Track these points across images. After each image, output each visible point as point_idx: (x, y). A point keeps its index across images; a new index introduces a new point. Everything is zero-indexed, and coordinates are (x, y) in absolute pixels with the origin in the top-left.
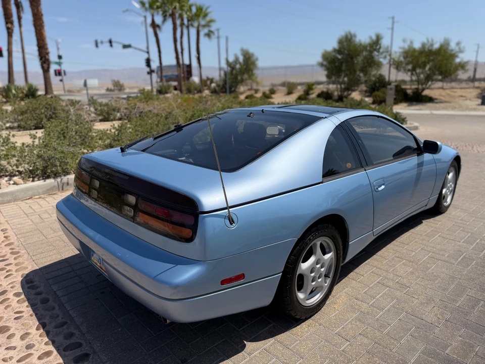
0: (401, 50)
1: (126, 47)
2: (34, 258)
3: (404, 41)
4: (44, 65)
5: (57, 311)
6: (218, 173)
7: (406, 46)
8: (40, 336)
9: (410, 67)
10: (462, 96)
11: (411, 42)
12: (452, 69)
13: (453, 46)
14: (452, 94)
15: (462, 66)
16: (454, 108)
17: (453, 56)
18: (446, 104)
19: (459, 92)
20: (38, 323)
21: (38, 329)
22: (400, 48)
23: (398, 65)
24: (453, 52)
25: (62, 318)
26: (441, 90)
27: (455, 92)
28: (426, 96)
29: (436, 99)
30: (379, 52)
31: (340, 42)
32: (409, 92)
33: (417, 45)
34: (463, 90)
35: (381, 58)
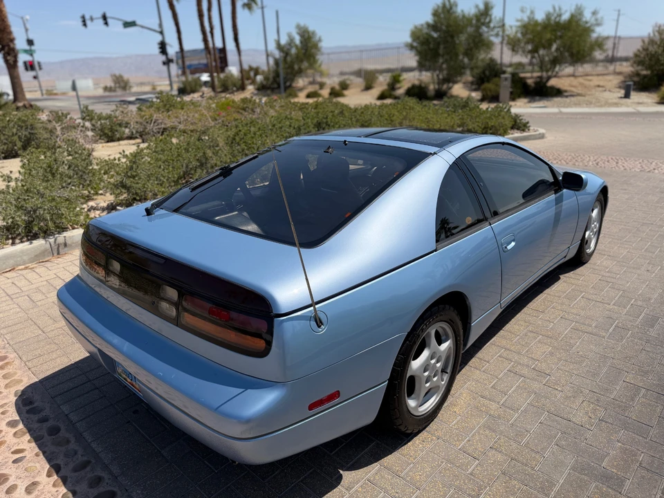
0: (518, 24)
1: (128, 24)
2: (29, 364)
3: (522, 10)
4: (9, 58)
5: (73, 445)
6: (295, 249)
7: (525, 17)
8: (54, 485)
9: (530, 47)
10: (599, 86)
11: (532, 12)
12: (586, 49)
13: (587, 16)
14: (587, 83)
15: (599, 44)
16: (589, 104)
17: (588, 30)
18: (579, 98)
19: (596, 81)
20: (48, 466)
21: (49, 475)
22: (518, 21)
23: (514, 45)
24: (588, 25)
25: (82, 456)
26: (572, 78)
27: (590, 80)
28: (552, 88)
29: (566, 91)
30: (488, 27)
31: (435, 14)
32: (530, 82)
33: (540, 17)
34: (601, 77)
35: (492, 35)
